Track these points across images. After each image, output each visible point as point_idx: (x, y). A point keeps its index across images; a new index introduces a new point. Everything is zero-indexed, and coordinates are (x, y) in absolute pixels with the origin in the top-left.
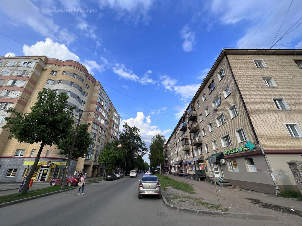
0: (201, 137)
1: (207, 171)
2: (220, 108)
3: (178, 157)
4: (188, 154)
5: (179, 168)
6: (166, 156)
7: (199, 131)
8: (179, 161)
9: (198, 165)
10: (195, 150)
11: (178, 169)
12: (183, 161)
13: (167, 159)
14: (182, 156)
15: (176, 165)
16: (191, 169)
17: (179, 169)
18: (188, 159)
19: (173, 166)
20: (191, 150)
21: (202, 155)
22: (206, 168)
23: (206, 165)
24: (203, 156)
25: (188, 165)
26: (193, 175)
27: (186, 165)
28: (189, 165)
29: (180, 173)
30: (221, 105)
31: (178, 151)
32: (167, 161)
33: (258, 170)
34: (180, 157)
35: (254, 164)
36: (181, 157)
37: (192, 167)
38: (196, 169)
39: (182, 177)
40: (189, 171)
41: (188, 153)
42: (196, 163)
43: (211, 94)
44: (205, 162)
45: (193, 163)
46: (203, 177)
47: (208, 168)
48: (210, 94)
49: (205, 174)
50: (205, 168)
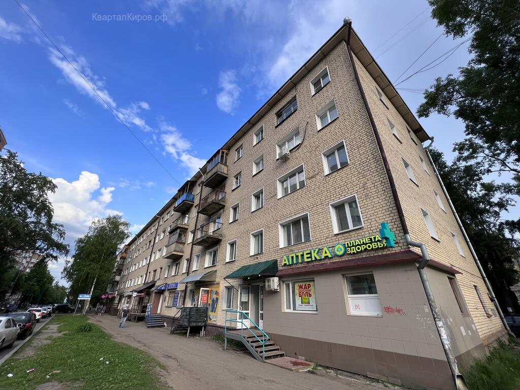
0: (224, 225)
1: (214, 310)
2: (296, 154)
3: (146, 274)
4: (174, 268)
5: (141, 300)
6: (119, 271)
7: (222, 210)
8: (147, 283)
9: (194, 293)
10: (198, 256)
11: (137, 303)
12: (157, 284)
13: (117, 278)
14: (159, 270)
15: (135, 291)
16: (171, 304)
17: (139, 303)
18: (173, 278)
19: (126, 294)
20: (187, 255)
21: (214, 269)
22: (215, 302)
23: (217, 293)
24: (216, 271)
25: (167, 294)
26: (173, 320)
27: (161, 292)
28: (170, 293)
29: (139, 314)
30: (303, 146)
31: (152, 260)
32: (118, 282)
33: (388, 309)
34: (152, 273)
35: (376, 293)
36: (154, 275)
37: (175, 299)
38: (184, 304)
39: (141, 323)
40: (164, 308)
41: (175, 264)
42: (189, 289)
43: (280, 127)
44: (215, 286)
45: (181, 287)
46: (199, 324)
47: (219, 301)
48: (276, 127)
49: (206, 317)
50: (210, 302)
